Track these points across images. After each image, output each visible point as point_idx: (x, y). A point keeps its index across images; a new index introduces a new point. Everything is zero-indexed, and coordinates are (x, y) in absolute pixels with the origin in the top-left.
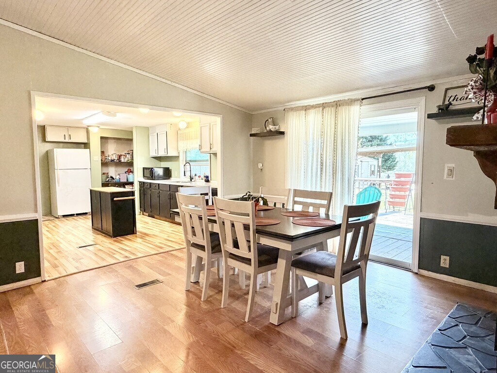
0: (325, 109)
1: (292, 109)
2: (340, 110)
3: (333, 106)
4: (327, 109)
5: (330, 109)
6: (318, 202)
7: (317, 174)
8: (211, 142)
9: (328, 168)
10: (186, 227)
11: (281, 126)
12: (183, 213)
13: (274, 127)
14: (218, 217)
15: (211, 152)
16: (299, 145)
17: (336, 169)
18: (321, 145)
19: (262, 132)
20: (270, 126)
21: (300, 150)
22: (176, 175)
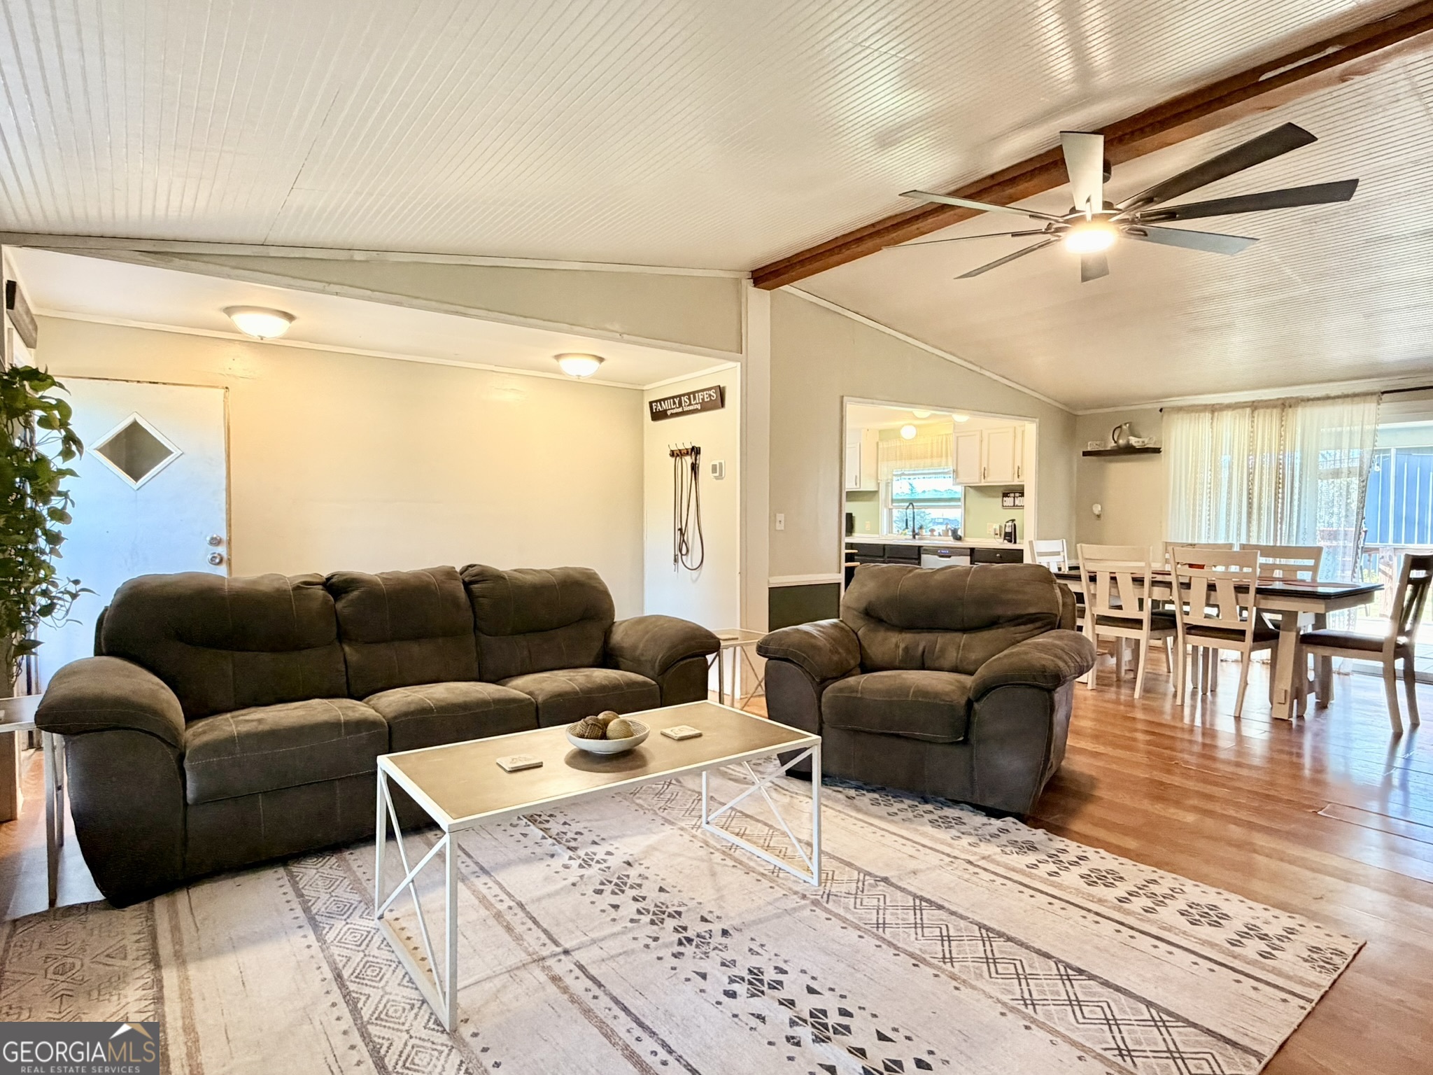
0: (1256, 414)
1: (1180, 409)
2: (1290, 415)
3: (1275, 407)
4: (1262, 411)
5: (1269, 411)
6: (1292, 562)
7: (1239, 523)
8: (985, 465)
9: (1264, 512)
10: (1094, 595)
11: (1155, 439)
12: (1088, 575)
13: (1140, 440)
14: (1177, 576)
15: (983, 484)
16: (1196, 473)
17: (1282, 513)
18: (1249, 474)
19: (1109, 448)
20: (1131, 438)
21: (1198, 481)
22: (868, 527)
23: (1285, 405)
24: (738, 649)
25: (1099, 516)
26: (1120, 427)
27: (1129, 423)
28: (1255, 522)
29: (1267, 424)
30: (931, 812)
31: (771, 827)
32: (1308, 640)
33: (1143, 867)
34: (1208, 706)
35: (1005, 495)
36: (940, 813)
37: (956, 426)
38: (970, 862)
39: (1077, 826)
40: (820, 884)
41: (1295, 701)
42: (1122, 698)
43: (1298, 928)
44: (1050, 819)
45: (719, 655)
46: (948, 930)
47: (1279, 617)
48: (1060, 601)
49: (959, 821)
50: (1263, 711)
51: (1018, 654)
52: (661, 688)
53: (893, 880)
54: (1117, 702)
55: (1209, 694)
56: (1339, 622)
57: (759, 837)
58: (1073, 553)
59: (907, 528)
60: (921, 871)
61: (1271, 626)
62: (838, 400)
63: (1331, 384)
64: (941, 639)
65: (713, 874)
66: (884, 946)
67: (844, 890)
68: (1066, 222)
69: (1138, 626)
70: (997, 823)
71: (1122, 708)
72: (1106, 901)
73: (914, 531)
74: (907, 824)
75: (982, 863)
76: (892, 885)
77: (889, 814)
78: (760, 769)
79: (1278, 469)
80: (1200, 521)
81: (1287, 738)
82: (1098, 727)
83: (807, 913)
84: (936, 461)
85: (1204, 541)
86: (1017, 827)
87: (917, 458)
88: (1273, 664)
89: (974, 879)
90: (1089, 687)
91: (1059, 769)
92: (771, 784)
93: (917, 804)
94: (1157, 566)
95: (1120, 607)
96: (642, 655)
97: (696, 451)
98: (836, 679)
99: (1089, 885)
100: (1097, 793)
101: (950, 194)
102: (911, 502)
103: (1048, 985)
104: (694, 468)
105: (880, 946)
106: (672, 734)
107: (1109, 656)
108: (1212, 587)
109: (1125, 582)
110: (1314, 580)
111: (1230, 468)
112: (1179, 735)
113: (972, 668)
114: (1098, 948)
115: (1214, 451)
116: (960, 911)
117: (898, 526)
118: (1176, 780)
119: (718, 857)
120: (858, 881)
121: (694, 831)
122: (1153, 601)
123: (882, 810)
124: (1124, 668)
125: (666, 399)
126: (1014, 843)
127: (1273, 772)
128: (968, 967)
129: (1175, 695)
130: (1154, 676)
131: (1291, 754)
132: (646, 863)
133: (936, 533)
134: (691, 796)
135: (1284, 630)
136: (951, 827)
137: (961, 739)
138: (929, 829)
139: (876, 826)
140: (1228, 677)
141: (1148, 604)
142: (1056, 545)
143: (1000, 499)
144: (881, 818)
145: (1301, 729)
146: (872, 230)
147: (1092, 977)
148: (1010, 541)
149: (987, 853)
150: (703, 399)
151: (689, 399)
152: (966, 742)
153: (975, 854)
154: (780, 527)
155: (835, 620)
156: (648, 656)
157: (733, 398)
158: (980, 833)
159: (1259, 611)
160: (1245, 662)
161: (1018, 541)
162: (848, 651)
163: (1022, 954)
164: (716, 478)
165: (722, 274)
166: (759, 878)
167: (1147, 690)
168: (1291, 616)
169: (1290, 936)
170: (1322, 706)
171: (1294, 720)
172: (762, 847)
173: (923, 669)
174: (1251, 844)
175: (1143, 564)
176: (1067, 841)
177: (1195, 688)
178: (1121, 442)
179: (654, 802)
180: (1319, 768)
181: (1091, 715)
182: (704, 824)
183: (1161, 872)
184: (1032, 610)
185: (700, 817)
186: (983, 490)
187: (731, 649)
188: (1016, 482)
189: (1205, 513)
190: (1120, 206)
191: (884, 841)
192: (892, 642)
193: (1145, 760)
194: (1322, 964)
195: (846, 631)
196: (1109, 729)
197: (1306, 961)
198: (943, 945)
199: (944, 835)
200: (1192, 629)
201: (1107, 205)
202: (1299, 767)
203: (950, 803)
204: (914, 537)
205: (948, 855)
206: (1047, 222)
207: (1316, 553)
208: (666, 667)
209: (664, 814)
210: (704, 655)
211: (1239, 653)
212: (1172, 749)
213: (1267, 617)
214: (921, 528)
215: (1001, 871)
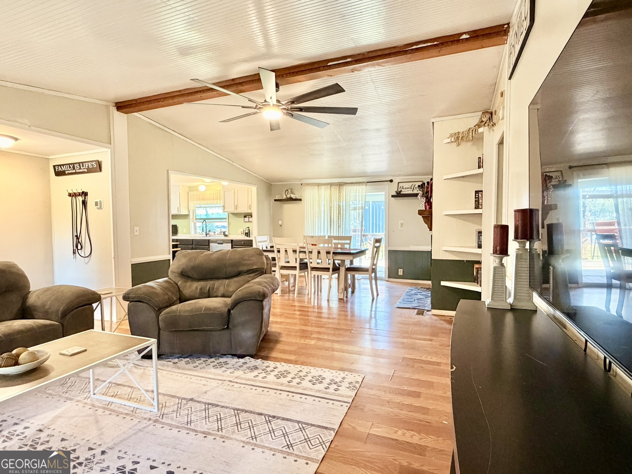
0: (332, 187)
1: (308, 184)
2: (342, 188)
3: (337, 185)
4: (333, 187)
5: (335, 187)
6: (343, 242)
7: (328, 228)
8: (236, 204)
9: (335, 223)
10: (279, 258)
11: (300, 195)
12: (277, 250)
13: (295, 195)
14: (308, 249)
15: (235, 212)
16: (314, 209)
17: (340, 224)
18: (330, 209)
19: (284, 198)
20: (292, 195)
21: (314, 212)
22: (185, 231)
23: (340, 185)
24: (114, 298)
25: (281, 225)
26: (287, 190)
27: (291, 189)
28: (332, 227)
29: (335, 190)
30: (214, 362)
31: (132, 387)
32: (348, 269)
33: (296, 366)
34: (319, 297)
35: (245, 217)
36: (218, 361)
37: (223, 186)
38: (231, 381)
39: (274, 354)
40: (158, 411)
41: (345, 291)
42: (291, 298)
43: (346, 376)
44: (263, 354)
45: (101, 303)
46: (220, 415)
47: (340, 262)
48: (266, 262)
49: (226, 363)
50: (336, 296)
51: (249, 287)
52: (63, 325)
53: (195, 399)
54: (289, 300)
55: (319, 292)
56: (357, 262)
57: (125, 394)
58: (271, 241)
59: (203, 231)
60: (209, 391)
61: (338, 266)
62: (166, 172)
63: (353, 178)
64: (217, 283)
65: (97, 422)
66: (190, 432)
67: (170, 411)
68: (263, 105)
69: (295, 269)
70: (242, 360)
71: (291, 302)
72: (284, 384)
73: (206, 233)
74: (202, 370)
75: (236, 380)
76: (195, 401)
77: (194, 367)
78: (127, 358)
79: (339, 208)
80: (315, 227)
81: (343, 305)
82: (282, 311)
83: (152, 427)
84: (215, 201)
85: (317, 235)
86: (250, 360)
87: (207, 200)
88: (338, 278)
89: (232, 388)
90: (279, 295)
91: (267, 331)
92: (133, 365)
93: (207, 359)
94: (301, 245)
95: (288, 262)
96: (50, 308)
97: (85, 194)
98: (167, 307)
99: (278, 378)
100: (281, 339)
101: (214, 84)
102: (205, 220)
103: (262, 427)
104: (84, 203)
105: (188, 433)
106: (67, 353)
107: (285, 282)
108: (319, 252)
109: (290, 252)
110: (350, 247)
111: (324, 205)
112: (310, 310)
113: (230, 294)
114: (280, 405)
115: (319, 201)
116: (226, 405)
117: (199, 230)
118: (309, 328)
119: (100, 411)
120: (178, 403)
121: (86, 401)
122: (300, 259)
123: (191, 366)
124: (291, 285)
125: (65, 165)
126: (249, 368)
127: (339, 319)
128: (229, 430)
129: (308, 294)
130: (302, 288)
131: (344, 311)
132: (52, 427)
133: (216, 233)
134: (84, 381)
135: (341, 266)
136: (222, 367)
137: (226, 327)
138: (213, 370)
139: (188, 374)
140: (325, 284)
141: (298, 260)
142: (265, 238)
143: (243, 218)
144: (189, 370)
145: (347, 301)
146: (179, 93)
147: (278, 418)
148: (247, 236)
149: (237, 375)
150: (88, 167)
151: (80, 166)
152: (228, 328)
153: (232, 377)
154: (137, 233)
155: (166, 279)
156: (54, 309)
157: (106, 166)
158: (234, 367)
159: (334, 260)
160: (330, 279)
161: (251, 236)
162: (173, 293)
163: (251, 417)
164: (98, 209)
165: (97, 102)
166: (125, 416)
167: (299, 293)
168: (343, 261)
169: (343, 380)
170: (353, 292)
171: (345, 299)
172: (127, 399)
173: (209, 297)
174: (332, 348)
175: (296, 244)
176: (270, 362)
177: (315, 290)
178: (288, 196)
179: (60, 390)
180: (353, 315)
181: (279, 307)
182: (92, 396)
183: (303, 367)
184: (255, 267)
185: (90, 392)
186: (236, 215)
187: (109, 299)
188: (249, 212)
189: (317, 224)
190: (282, 103)
191: (191, 381)
192: (194, 286)
193: (298, 322)
194: (353, 388)
195: (172, 283)
196: (286, 311)
197: (348, 388)
198: (218, 423)
199: (219, 371)
200: (314, 269)
201: (278, 101)
202: (346, 316)
203: (222, 356)
204: (206, 235)
205: (221, 380)
206: (256, 104)
207: (349, 238)
208: (65, 314)
209: (67, 395)
210: (91, 304)
211: (328, 276)
212: (308, 316)
213: (336, 262)
214: (209, 231)
215: (243, 382)
